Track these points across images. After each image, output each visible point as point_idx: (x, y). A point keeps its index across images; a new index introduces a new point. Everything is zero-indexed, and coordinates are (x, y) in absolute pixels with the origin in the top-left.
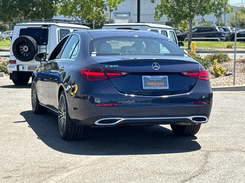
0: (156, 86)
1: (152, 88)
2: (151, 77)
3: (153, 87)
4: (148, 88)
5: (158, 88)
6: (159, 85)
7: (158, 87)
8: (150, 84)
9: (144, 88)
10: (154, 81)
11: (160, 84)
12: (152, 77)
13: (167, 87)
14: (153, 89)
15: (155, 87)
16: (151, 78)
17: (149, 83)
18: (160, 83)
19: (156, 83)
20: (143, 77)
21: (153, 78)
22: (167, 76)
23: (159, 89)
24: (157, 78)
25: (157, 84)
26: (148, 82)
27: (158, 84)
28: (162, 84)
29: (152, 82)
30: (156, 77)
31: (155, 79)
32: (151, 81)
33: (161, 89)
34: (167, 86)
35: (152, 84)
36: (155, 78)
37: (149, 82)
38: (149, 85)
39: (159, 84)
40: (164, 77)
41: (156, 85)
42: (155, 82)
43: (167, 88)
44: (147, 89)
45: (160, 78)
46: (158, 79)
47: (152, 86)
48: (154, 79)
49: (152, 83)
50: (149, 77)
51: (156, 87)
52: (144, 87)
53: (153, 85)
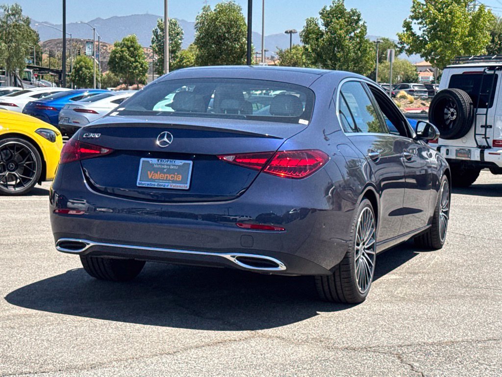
0: (164, 181)
1: (154, 185)
2: (158, 160)
3: (156, 184)
4: (145, 184)
5: (167, 186)
6: (171, 180)
7: (167, 184)
8: (153, 176)
9: (139, 183)
10: (162, 170)
11: (174, 177)
12: (160, 161)
13: (186, 185)
14: (156, 187)
15: (160, 184)
16: (158, 164)
17: (150, 174)
18: (175, 175)
19: (166, 175)
20: (142, 159)
21: (163, 163)
22: (191, 162)
23: (169, 187)
24: (170, 166)
25: (167, 177)
26: (149, 172)
27: (169, 177)
28: (177, 177)
29: (159, 173)
30: (169, 162)
31: (165, 167)
32: (156, 170)
33: (172, 188)
34: (187, 183)
35: (157, 176)
36: (168, 165)
37: (153, 172)
38: (150, 177)
39: (172, 177)
40: (184, 164)
41: (165, 179)
42: (165, 173)
43: (186, 187)
44: (144, 186)
45: (176, 166)
46: (172, 167)
47: (157, 179)
48: (162, 166)
49: (157, 174)
50: (154, 161)
51: (164, 184)
52: (140, 181)
53: (159, 179)
